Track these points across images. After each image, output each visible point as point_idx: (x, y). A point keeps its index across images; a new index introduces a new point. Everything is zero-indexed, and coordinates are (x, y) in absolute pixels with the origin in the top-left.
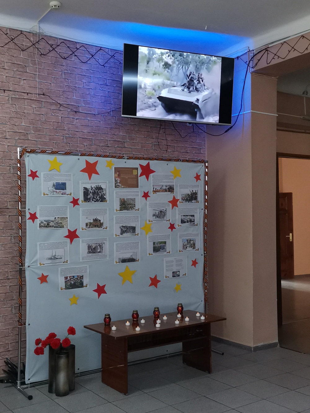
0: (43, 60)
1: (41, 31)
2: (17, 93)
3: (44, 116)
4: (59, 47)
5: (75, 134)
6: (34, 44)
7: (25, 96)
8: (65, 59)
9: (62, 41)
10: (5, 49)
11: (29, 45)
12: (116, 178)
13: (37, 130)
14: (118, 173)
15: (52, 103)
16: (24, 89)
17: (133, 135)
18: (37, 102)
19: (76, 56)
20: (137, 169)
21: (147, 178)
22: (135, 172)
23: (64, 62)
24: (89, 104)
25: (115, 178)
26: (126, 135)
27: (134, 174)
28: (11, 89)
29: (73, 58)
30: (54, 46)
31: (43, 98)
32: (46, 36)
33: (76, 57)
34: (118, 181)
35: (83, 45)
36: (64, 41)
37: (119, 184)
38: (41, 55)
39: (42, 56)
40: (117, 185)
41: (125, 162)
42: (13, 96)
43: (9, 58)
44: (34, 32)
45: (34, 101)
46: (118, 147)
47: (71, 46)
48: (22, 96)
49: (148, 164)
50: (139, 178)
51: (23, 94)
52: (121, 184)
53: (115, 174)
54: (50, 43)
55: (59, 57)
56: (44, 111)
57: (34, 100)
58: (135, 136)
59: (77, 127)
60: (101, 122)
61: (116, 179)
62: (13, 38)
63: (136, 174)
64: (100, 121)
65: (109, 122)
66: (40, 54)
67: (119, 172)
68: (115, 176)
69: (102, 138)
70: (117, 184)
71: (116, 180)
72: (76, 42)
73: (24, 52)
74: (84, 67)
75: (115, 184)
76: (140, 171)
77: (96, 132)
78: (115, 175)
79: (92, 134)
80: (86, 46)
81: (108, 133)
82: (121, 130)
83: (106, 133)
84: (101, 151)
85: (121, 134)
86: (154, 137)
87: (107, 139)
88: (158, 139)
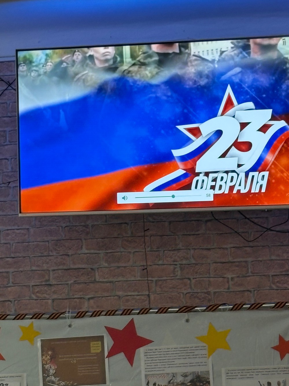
12: (46, 364)
14: (50, 353)
17: (118, 250)
20: (101, 338)
21: (131, 359)
22: (95, 348)
25: (43, 365)
26: (98, 252)
27: (92, 351)
34: (51, 371)
37: (53, 378)
40: (49, 382)
41: (70, 326)
46: (75, 282)
49: (131, 324)
50: (106, 360)
52: (58, 379)
53: (42, 355)
58: (122, 250)
60: (32, 230)
61: (47, 367)
63: (99, 351)
64: (28, 229)
65: (52, 228)
67: (53, 350)
68: (43, 360)
69: (34, 268)
70: (48, 378)
71: (44, 371)
75: (44, 379)
76: (108, 342)
77: (17, 255)
78: (44, 358)
79: (7, 261)
81: (51, 254)
82: (84, 241)
83: (45, 254)
84: (31, 299)
85: (84, 251)
86: (180, 246)
87: (45, 268)
88: (192, 251)
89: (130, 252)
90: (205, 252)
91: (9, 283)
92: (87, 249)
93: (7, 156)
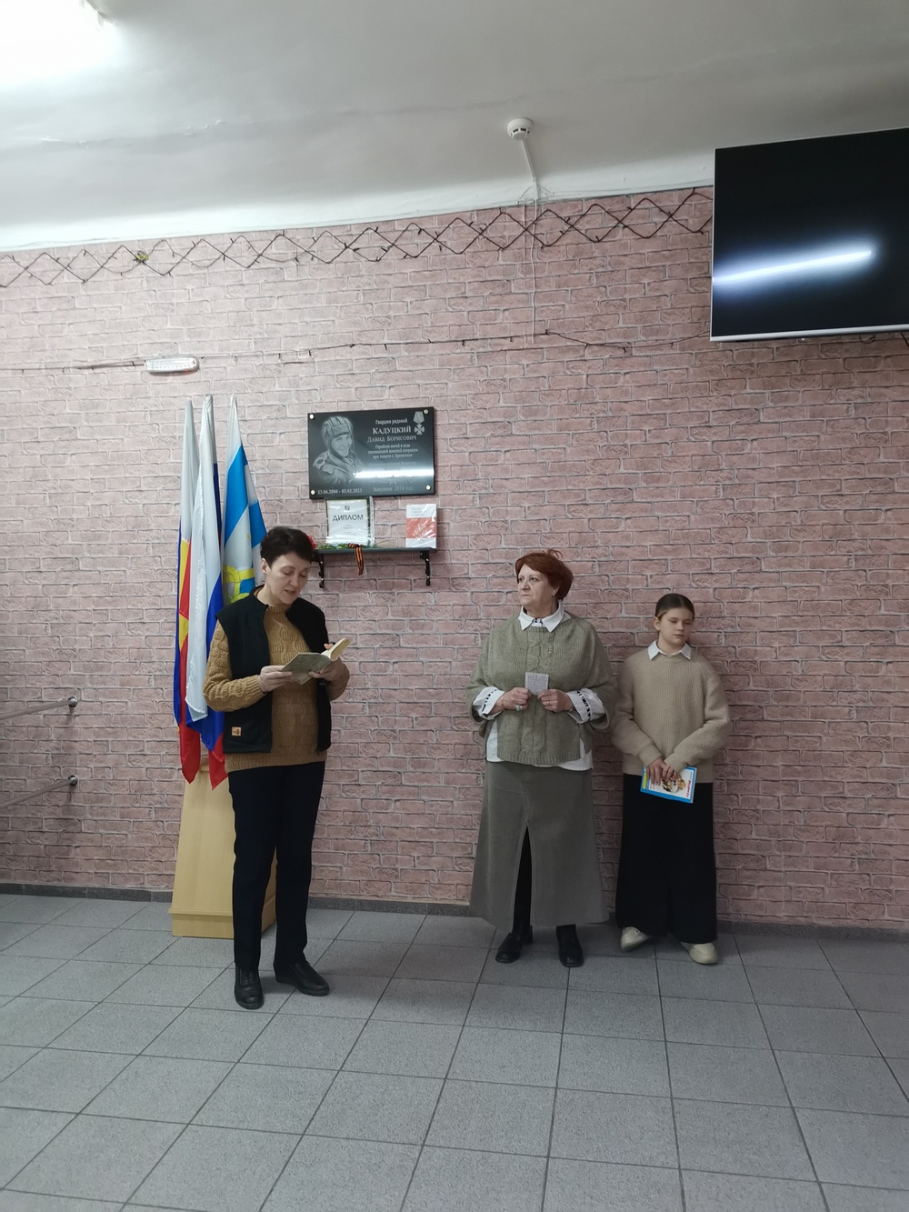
0: (548, 257)
1: (543, 195)
2: (489, 341)
3: (546, 380)
4: (586, 219)
5: (622, 409)
6: (526, 230)
7: (507, 344)
8: (599, 241)
9: (594, 202)
10: (466, 256)
11: (517, 233)
13: (530, 411)
15: (565, 349)
16: (505, 329)
17: (785, 389)
18: (533, 353)
19: (625, 227)
23: (596, 250)
24: (657, 332)
26: (762, 391)
28: (477, 337)
29: (620, 233)
30: (572, 221)
31: (544, 342)
32: (554, 203)
33: (626, 229)
35: (646, 197)
36: (598, 202)
38: (542, 248)
39: (545, 249)
42: (481, 350)
43: (476, 272)
44: (528, 203)
45: (524, 351)
46: (737, 423)
47: (617, 207)
48: (500, 345)
51: (502, 341)
54: (564, 215)
55: (584, 240)
56: (545, 369)
57: (524, 349)
58: (790, 389)
59: (626, 393)
60: (691, 370)
62: (484, 227)
64: (687, 369)
65: (713, 367)
66: (541, 245)
69: (692, 410)
72: (628, 196)
73: (506, 251)
74: (648, 248)
77: (675, 395)
79: (664, 403)
80: (653, 197)
81: (711, 394)
82: (748, 380)
83: (706, 394)
84: (689, 440)
85: (748, 390)
86: (855, 384)
87: (705, 409)
88: (868, 390)
89: (799, 392)
90: (883, 390)
91: (666, 424)
92: (751, 389)
93: (666, 293)
